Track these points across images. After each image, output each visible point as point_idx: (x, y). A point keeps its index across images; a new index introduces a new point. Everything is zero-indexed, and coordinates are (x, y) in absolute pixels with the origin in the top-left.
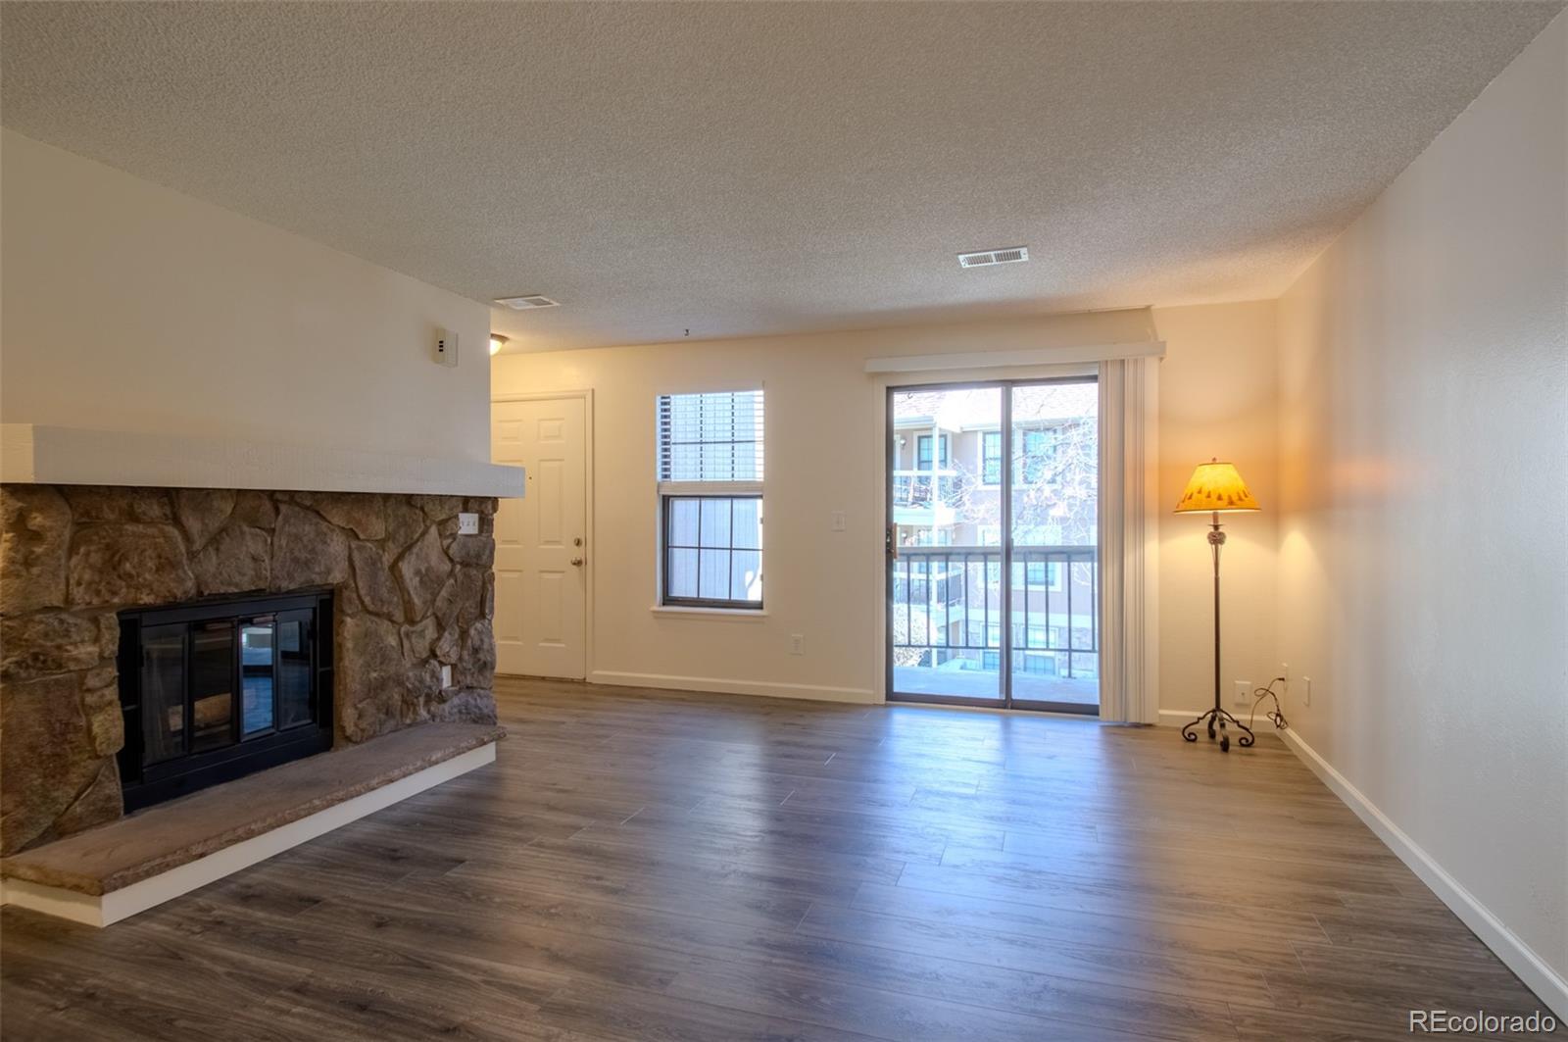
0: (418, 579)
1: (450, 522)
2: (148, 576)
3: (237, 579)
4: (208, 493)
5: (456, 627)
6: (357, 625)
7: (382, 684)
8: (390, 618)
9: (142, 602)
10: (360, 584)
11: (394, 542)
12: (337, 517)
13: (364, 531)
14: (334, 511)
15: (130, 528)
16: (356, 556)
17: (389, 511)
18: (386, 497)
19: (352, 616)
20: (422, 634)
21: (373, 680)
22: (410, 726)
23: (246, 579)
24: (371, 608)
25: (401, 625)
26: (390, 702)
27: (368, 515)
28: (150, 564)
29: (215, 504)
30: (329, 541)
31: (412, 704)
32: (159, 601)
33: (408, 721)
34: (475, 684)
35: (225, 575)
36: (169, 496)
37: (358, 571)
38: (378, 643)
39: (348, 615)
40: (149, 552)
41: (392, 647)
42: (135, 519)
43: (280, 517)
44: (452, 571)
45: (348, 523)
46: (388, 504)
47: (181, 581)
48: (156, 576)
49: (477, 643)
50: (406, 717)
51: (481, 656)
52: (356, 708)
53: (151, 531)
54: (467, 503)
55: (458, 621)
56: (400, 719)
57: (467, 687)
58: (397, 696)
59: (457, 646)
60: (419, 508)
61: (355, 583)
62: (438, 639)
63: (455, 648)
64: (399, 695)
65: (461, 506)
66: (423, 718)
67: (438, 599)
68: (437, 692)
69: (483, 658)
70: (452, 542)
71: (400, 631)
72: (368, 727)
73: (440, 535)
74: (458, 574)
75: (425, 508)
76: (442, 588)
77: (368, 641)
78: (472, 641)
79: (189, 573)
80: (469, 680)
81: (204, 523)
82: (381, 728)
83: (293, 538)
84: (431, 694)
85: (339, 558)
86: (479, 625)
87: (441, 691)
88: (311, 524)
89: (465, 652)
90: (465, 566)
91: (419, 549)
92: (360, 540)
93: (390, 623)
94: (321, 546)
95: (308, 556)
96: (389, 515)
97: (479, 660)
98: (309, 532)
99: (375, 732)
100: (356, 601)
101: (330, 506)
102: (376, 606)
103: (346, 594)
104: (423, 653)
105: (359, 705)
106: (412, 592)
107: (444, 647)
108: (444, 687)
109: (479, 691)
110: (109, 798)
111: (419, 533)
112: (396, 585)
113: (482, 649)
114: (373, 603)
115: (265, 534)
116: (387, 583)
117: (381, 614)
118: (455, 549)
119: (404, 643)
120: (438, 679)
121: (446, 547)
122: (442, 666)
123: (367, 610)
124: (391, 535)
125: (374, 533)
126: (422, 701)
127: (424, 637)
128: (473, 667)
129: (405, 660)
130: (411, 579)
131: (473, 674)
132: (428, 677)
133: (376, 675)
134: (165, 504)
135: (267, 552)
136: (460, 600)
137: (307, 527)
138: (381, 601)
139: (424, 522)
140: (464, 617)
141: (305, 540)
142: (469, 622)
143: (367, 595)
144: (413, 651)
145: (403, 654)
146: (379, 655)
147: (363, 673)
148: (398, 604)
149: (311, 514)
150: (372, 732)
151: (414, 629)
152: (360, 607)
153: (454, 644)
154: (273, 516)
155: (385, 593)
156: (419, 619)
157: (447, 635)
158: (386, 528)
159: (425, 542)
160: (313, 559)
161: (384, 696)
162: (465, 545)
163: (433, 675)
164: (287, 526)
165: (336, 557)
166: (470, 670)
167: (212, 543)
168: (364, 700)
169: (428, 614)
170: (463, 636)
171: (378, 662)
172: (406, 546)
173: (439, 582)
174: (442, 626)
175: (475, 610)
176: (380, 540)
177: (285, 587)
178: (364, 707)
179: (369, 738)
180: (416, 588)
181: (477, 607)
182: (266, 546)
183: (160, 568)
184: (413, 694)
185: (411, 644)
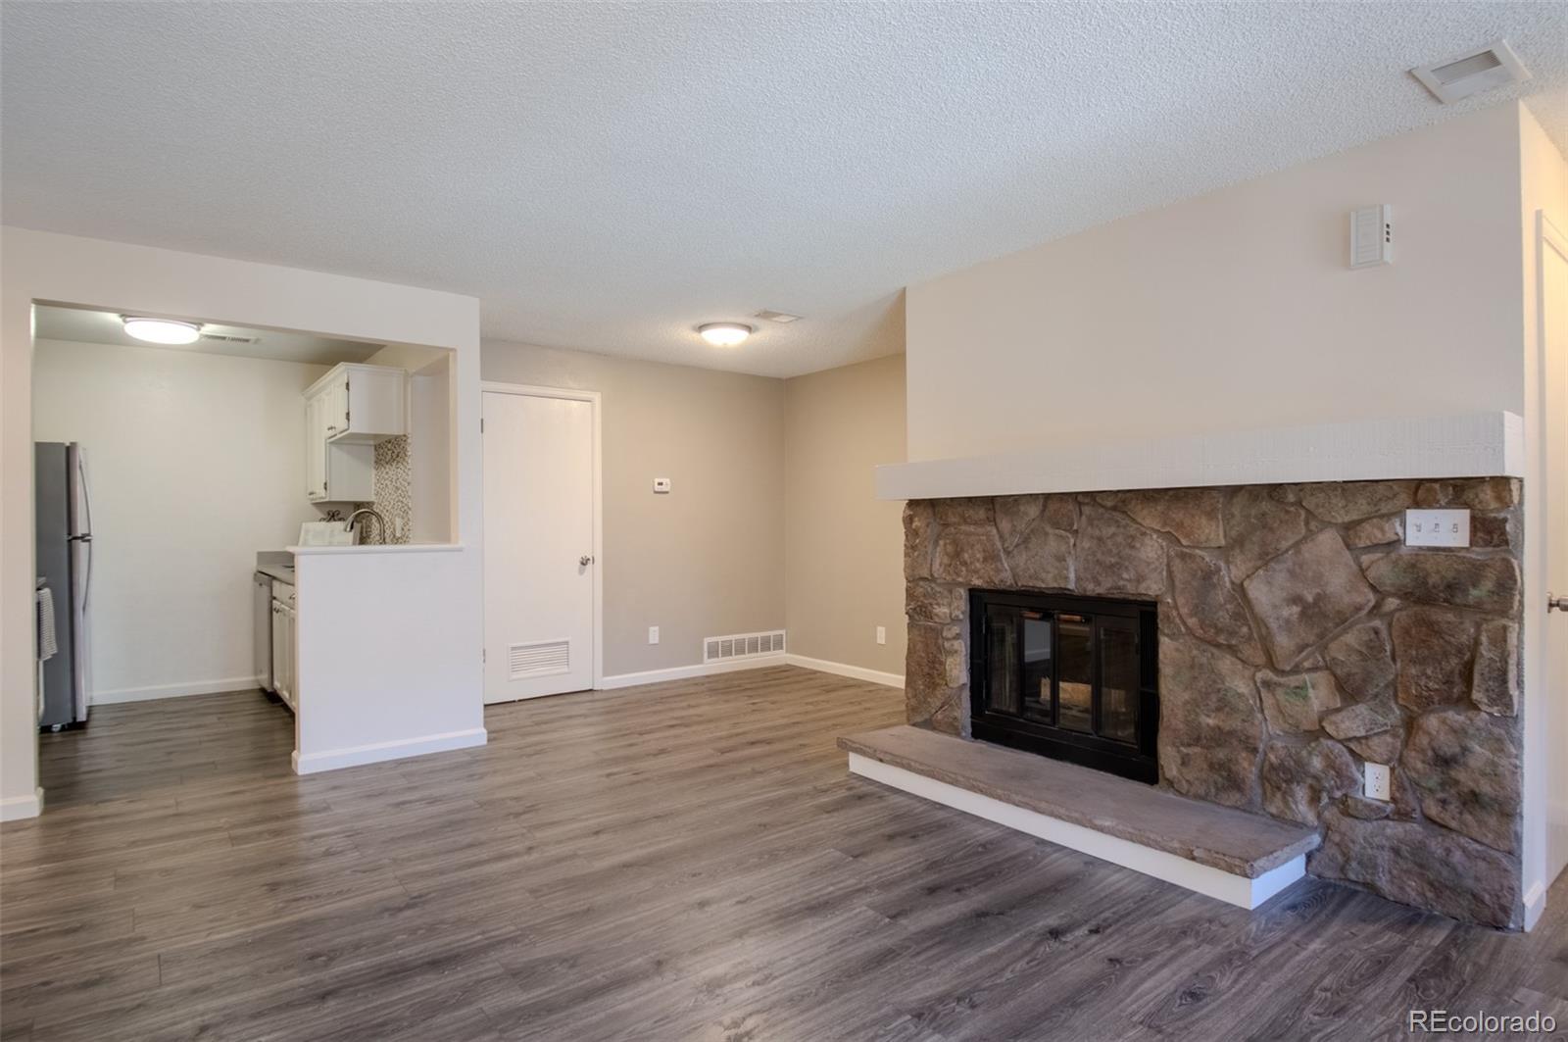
0: (1296, 609)
1: (1367, 526)
2: (978, 565)
3: (1044, 575)
4: (1017, 499)
5: (1394, 706)
6: (1177, 650)
7: (1220, 737)
8: (1232, 650)
10: (1181, 601)
11: (1241, 551)
12: (1149, 517)
13: (1187, 536)
14: (1145, 512)
15: (964, 528)
16: (1177, 565)
17: (1236, 511)
18: (1233, 491)
19: (1171, 637)
20: (1300, 691)
21: (1204, 725)
22: (1273, 816)
23: (1050, 576)
24: (1199, 632)
25: (1258, 668)
26: (1234, 768)
27: (1193, 516)
28: (978, 556)
29: (1022, 508)
30: (1138, 545)
31: (1279, 788)
32: (985, 586)
33: (1273, 810)
35: (1032, 571)
36: (990, 502)
37: (1177, 583)
38: (1215, 682)
39: (1167, 635)
40: (978, 546)
41: (1241, 696)
42: (965, 522)
43: (1084, 517)
44: (1377, 606)
45: (1165, 524)
46: (1235, 500)
47: (998, 571)
48: (983, 565)
49: (1449, 745)
52: (1179, 751)
53: (980, 530)
54: (1422, 492)
55: (1396, 696)
56: (1258, 799)
57: (1429, 820)
58: (1246, 764)
59: (1395, 736)
60: (1292, 504)
61: (1174, 599)
62: (1338, 710)
63: (1388, 739)
64: (1251, 764)
65: (1404, 498)
66: (1299, 819)
67: (1333, 646)
68: (1338, 794)
69: (1471, 784)
70: (1382, 559)
71: (1254, 675)
72: (1196, 782)
73: (1348, 546)
74: (1397, 615)
75: (1304, 504)
76: (1345, 631)
77: (1196, 674)
78: (1432, 740)
79: (1006, 565)
80: (1433, 810)
81: (1014, 526)
82: (1217, 794)
83: (1095, 541)
84: (1320, 791)
85: (1153, 566)
86: (1456, 717)
87: (1346, 795)
88: (1118, 526)
89: (1413, 754)
90: (1415, 602)
91: (1294, 564)
92: (1185, 547)
93: (1238, 662)
94: (1128, 551)
95: (1113, 560)
96: (1233, 516)
97: (1457, 782)
98: (1114, 534)
99: (1207, 794)
100: (1177, 620)
101: (1140, 507)
102: (1205, 632)
103: (1161, 609)
104: (1304, 722)
105: (1182, 748)
106: (1274, 625)
107: (1343, 726)
108: (1367, 795)
109: (1462, 840)
110: (955, 718)
111: (1291, 542)
112: (1246, 610)
113: (1466, 765)
114: (1202, 628)
115: (1070, 536)
116: (1228, 606)
117: (1218, 646)
118: (1381, 569)
119: (1263, 695)
120: (1339, 774)
121: (1364, 566)
122: (1359, 759)
123: (1194, 635)
124: (1239, 542)
125: (1203, 538)
126: (1301, 793)
127: (1306, 698)
128: (1443, 790)
129: (1266, 719)
130: (1275, 607)
131: (1444, 802)
132: (1317, 763)
133: (1211, 722)
134: (990, 509)
135: (1070, 553)
136: (1394, 659)
137: (1112, 530)
138: (1216, 627)
139: (1307, 523)
140: (1407, 690)
141: (1109, 543)
142: (1426, 703)
143: (1191, 615)
144: (1281, 712)
145: (1262, 711)
146: (1214, 698)
147: (1188, 711)
148: (1250, 638)
149: (1118, 516)
150: (1202, 791)
151: (1282, 680)
152: (1183, 629)
153: (1386, 732)
154: (1075, 517)
155: (1224, 618)
156: (1288, 668)
157: (1362, 709)
158: (1225, 532)
159: (1307, 555)
160: (1117, 563)
161: (1221, 754)
162: (1413, 566)
163: (1331, 764)
164: (1089, 528)
165: (1149, 564)
166: (1430, 790)
167: (1024, 542)
168: (1189, 745)
169: (1306, 665)
170: (1410, 725)
171: (1213, 706)
172: (1267, 558)
173: (1343, 620)
174: (1349, 691)
175: (1445, 687)
176: (1219, 547)
177: (1091, 589)
178: (1188, 754)
179: (1197, 797)
180: (1288, 621)
181: (1448, 682)
182: (1069, 547)
183: (985, 560)
184: (1281, 775)
185: (1277, 700)
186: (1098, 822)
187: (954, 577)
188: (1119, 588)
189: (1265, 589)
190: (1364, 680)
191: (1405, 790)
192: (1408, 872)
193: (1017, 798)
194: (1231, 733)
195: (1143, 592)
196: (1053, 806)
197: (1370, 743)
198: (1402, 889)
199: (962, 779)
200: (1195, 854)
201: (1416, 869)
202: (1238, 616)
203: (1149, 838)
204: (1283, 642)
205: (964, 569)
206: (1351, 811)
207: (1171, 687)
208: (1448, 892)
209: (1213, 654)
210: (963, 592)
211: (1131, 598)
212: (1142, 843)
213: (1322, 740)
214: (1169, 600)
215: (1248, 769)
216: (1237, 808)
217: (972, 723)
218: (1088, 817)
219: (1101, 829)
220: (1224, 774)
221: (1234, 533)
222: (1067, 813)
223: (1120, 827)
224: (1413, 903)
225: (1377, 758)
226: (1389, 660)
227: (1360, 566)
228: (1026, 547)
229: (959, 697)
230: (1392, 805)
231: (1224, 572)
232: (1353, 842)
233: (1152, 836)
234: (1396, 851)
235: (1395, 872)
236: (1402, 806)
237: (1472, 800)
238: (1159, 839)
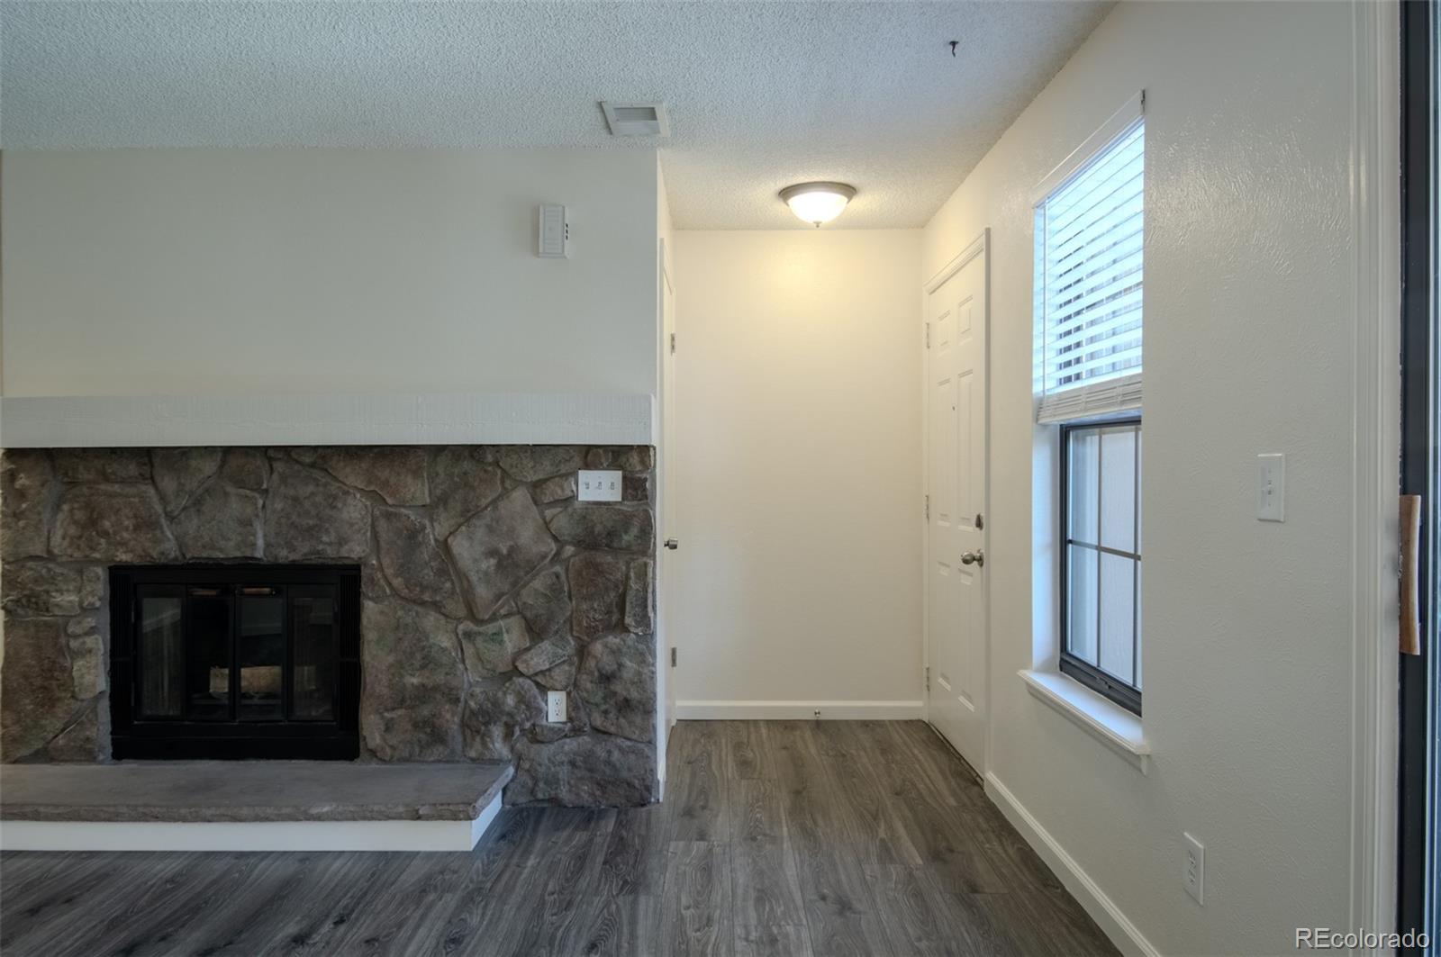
0: (493, 561)
1: (550, 484)
2: (125, 535)
3: (222, 543)
4: (185, 453)
5: (570, 638)
6: (382, 612)
7: (424, 694)
8: (437, 606)
9: (118, 559)
10: (386, 561)
11: (445, 509)
12: (352, 476)
13: (393, 495)
14: (348, 470)
15: (103, 487)
16: (383, 525)
17: (440, 469)
18: (437, 450)
19: (376, 600)
20: (496, 638)
21: (408, 686)
22: (473, 760)
23: (232, 544)
24: (405, 592)
25: (459, 620)
26: (437, 722)
27: (399, 474)
28: (126, 523)
29: (193, 463)
30: (340, 505)
31: (478, 732)
32: (137, 561)
33: (473, 754)
34: (612, 729)
35: (207, 539)
36: (146, 455)
37: (383, 544)
38: (419, 640)
39: (370, 599)
40: (126, 511)
41: (444, 650)
42: (107, 480)
43: (275, 476)
44: (558, 554)
45: (370, 483)
46: (438, 459)
48: (134, 536)
49: (608, 664)
50: (471, 747)
51: (617, 687)
52: (382, 718)
53: (130, 490)
54: (592, 456)
55: (571, 630)
56: (459, 748)
57: (596, 730)
58: (448, 716)
59: (571, 664)
60: (490, 464)
61: (379, 559)
62: (528, 649)
63: (566, 667)
64: (453, 715)
65: (577, 460)
66: (496, 756)
67: (524, 592)
68: (528, 725)
69: (625, 693)
70: (561, 512)
71: (456, 628)
72: (401, 745)
73: (536, 502)
74: (572, 560)
75: (501, 464)
76: (533, 578)
77: (401, 635)
78: (597, 662)
79: (169, 534)
80: (598, 720)
81: (180, 484)
82: (421, 752)
83: (290, 502)
84: (514, 726)
85: (356, 527)
86: (613, 640)
87: (534, 725)
88: (317, 485)
89: (584, 677)
90: (585, 548)
91: (492, 520)
92: (390, 506)
93: (442, 617)
94: (328, 512)
95: (311, 522)
96: (437, 474)
97: (615, 694)
98: (312, 494)
99: (411, 756)
100: (382, 582)
101: (342, 464)
102: (411, 591)
103: (365, 572)
104: (500, 665)
105: (386, 714)
106: (474, 578)
107: (532, 663)
108: (550, 720)
109: (619, 741)
110: (88, 739)
111: (490, 499)
112: (450, 566)
113: (621, 678)
114: (407, 587)
115: (257, 495)
116: (433, 564)
117: (423, 604)
118: (562, 523)
119: (464, 646)
120: (528, 707)
121: (548, 519)
122: (544, 690)
123: (399, 595)
124: (442, 501)
125: (409, 497)
126: (497, 731)
127: (501, 642)
128: (606, 703)
129: (466, 669)
130: (476, 561)
131: (606, 712)
132: (510, 701)
133: (415, 681)
134: (145, 464)
135: (257, 516)
136: (570, 599)
137: (311, 488)
138: (421, 585)
139: (503, 482)
140: (580, 624)
141: (307, 504)
142: (593, 633)
143: (396, 576)
144: (480, 660)
145: (463, 661)
146: (418, 656)
147: (393, 675)
148: (453, 592)
149: (316, 473)
150: (406, 754)
151: (481, 629)
152: (388, 591)
153: (564, 662)
154: (265, 475)
155: (428, 575)
156: (487, 617)
157: (546, 645)
158: (430, 491)
159: (503, 511)
160: (317, 525)
161: (425, 711)
162: (584, 517)
163: (521, 699)
164: (283, 487)
165: (352, 525)
166: (597, 705)
167: (194, 504)
168: (393, 709)
169: (503, 612)
170: (582, 652)
171: (417, 665)
172: (469, 515)
173: (532, 568)
174: (535, 631)
175: (606, 617)
176: (424, 506)
177: (284, 555)
178: (392, 719)
179: (402, 760)
180: (486, 573)
181: (609, 612)
182: (257, 508)
183: (137, 528)
184: (481, 719)
185: (477, 649)
186: (314, 811)
187: (88, 552)
188: (318, 552)
189: (466, 544)
190: (548, 620)
191: (579, 709)
192: (582, 779)
193: (209, 812)
194: (436, 688)
195: (346, 555)
196: (257, 809)
197: (553, 674)
198: (577, 794)
199: (125, 810)
200: (421, 812)
201: (588, 774)
202: (442, 572)
203: (372, 811)
204: (483, 592)
205: (103, 541)
206: (539, 738)
207: (375, 652)
208: (610, 787)
209: (417, 613)
210: (101, 571)
211: (330, 562)
212: (365, 818)
213: (514, 678)
214: (374, 562)
215: (451, 719)
216: (439, 761)
217: (113, 739)
218: (303, 809)
219: (319, 818)
220: (428, 730)
221: (438, 492)
222: (276, 812)
223: (341, 809)
224: (586, 804)
225: (559, 686)
226: (566, 599)
227: (544, 519)
228: (199, 511)
229: (94, 711)
230: (569, 724)
231: (428, 530)
232: (540, 765)
233: (376, 808)
234: (573, 764)
235: (572, 782)
236: (576, 723)
237: (626, 706)
238: (383, 809)
